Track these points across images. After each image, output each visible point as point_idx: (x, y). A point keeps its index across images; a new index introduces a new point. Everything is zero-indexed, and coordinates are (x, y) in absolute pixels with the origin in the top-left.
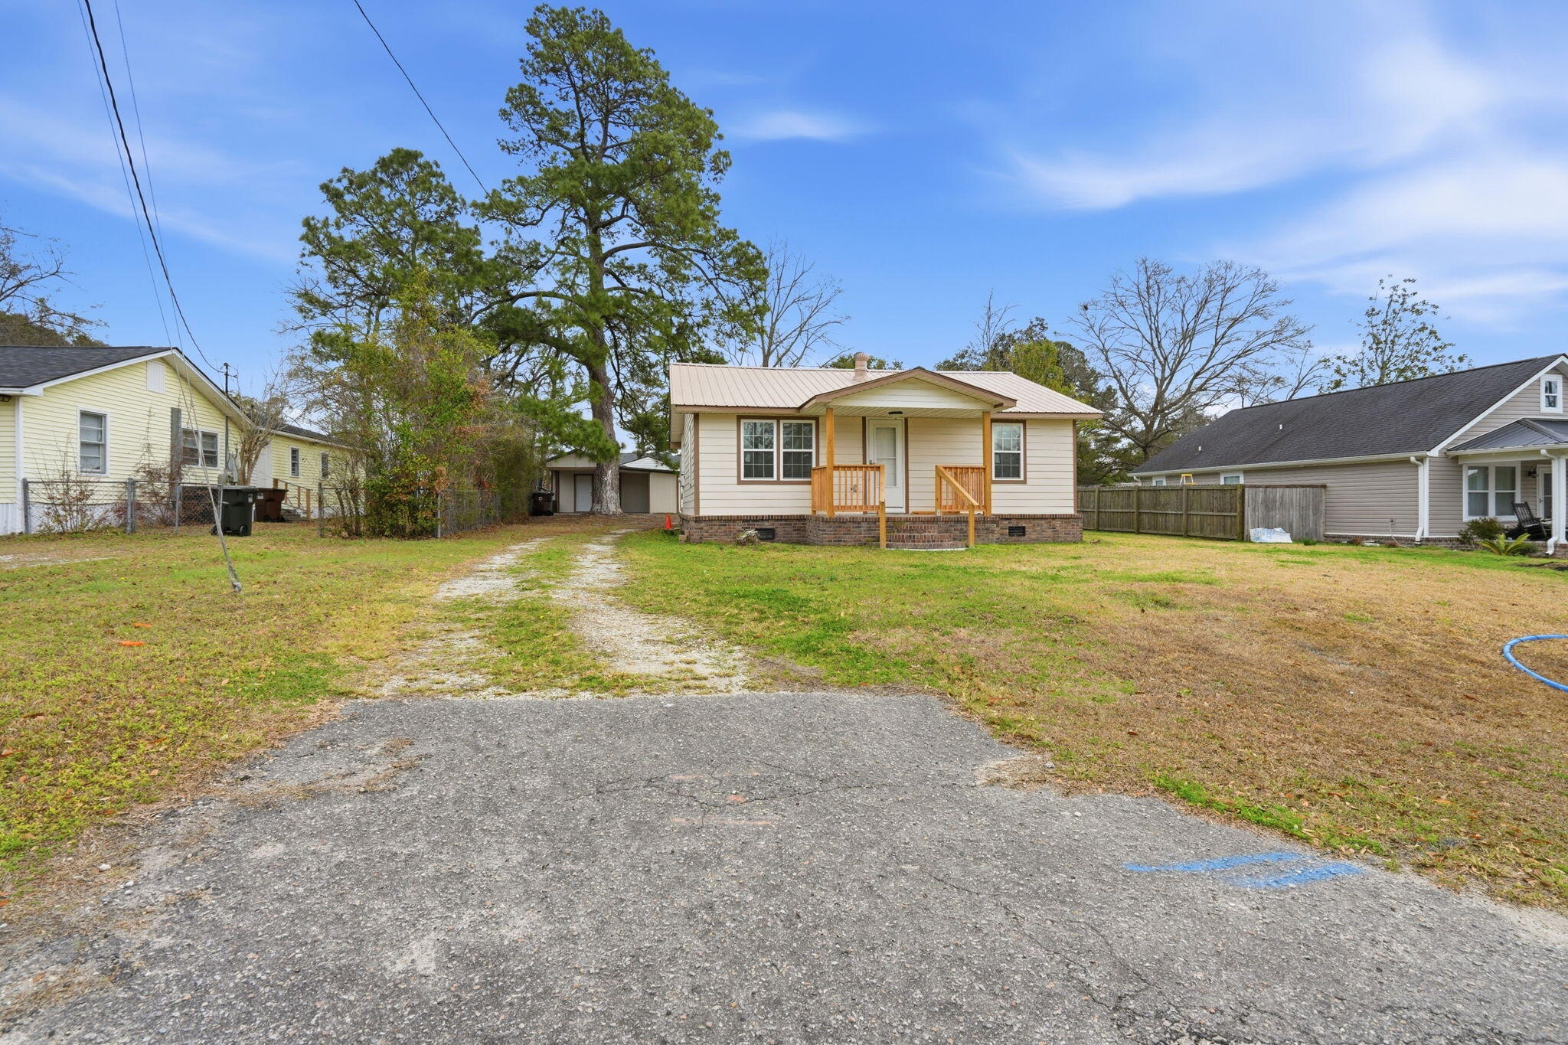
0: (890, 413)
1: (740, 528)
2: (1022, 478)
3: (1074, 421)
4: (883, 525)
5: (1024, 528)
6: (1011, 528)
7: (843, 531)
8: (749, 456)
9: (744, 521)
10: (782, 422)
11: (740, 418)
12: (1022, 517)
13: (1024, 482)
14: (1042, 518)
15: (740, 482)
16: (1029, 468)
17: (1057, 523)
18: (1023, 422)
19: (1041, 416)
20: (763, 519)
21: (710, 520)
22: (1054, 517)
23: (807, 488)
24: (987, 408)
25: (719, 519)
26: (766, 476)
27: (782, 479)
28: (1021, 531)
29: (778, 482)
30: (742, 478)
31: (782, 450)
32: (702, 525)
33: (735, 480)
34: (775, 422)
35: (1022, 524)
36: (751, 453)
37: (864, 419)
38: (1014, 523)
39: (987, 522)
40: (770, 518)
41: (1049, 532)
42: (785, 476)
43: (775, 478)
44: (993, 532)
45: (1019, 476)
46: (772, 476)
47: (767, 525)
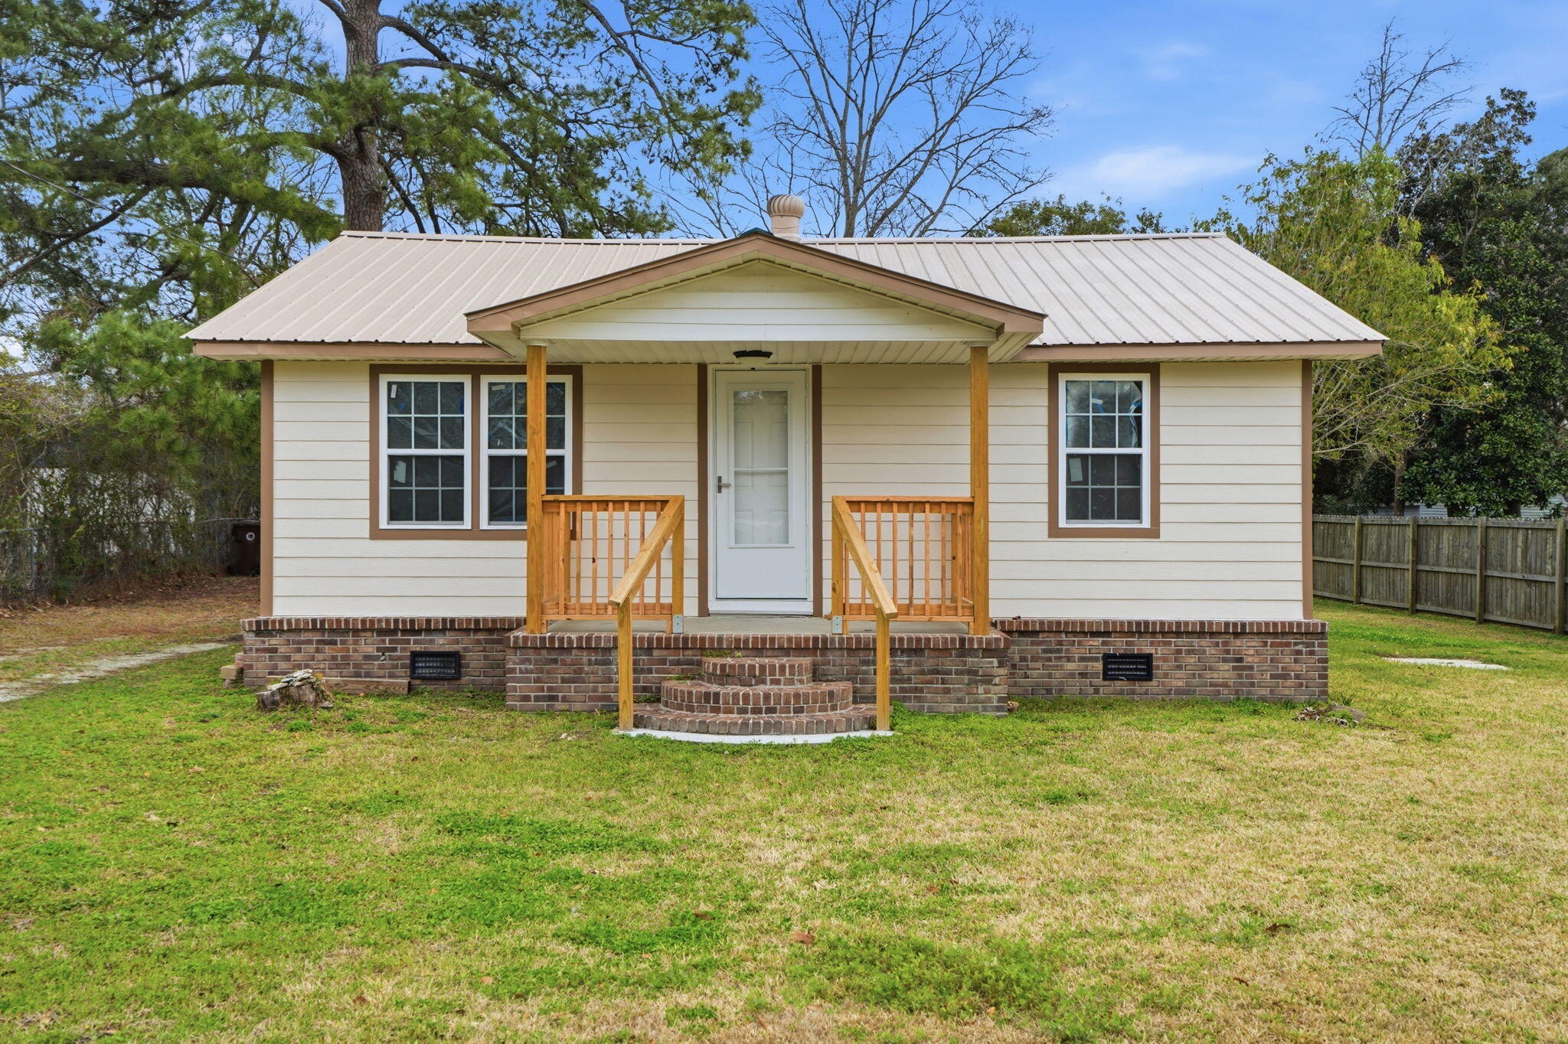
0: (739, 354)
1: (371, 650)
2: (1146, 522)
3: (1307, 365)
4: (624, 660)
5: (1148, 658)
6: (1108, 658)
7: (561, 671)
8: (401, 467)
9: (382, 632)
10: (485, 380)
11: (376, 370)
12: (1142, 629)
13: (1153, 533)
14: (1203, 630)
15: (376, 534)
16: (1165, 494)
17: (1248, 647)
18: (1153, 369)
19: (1209, 354)
20: (429, 627)
21: (295, 629)
22: (1239, 631)
23: (520, 547)
24: (977, 337)
25: (317, 626)
26: (447, 517)
27: (484, 524)
28: (1139, 667)
29: (475, 534)
30: (384, 523)
31: (485, 452)
32: (274, 641)
33: (365, 528)
34: (466, 380)
35: (1143, 646)
36: (407, 459)
37: (702, 368)
38: (1118, 645)
39: (972, 652)
40: (448, 626)
41: (1225, 672)
42: (493, 516)
43: (467, 524)
44: (988, 679)
45: (1137, 515)
46: (460, 517)
47: (441, 643)
